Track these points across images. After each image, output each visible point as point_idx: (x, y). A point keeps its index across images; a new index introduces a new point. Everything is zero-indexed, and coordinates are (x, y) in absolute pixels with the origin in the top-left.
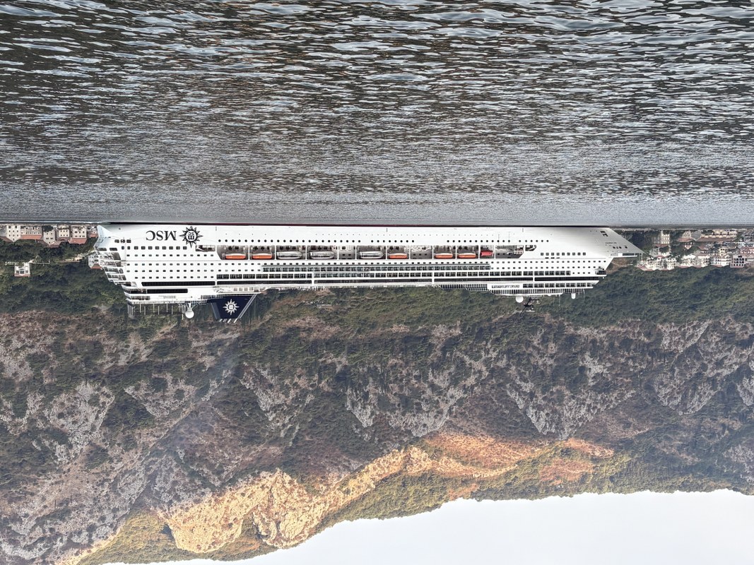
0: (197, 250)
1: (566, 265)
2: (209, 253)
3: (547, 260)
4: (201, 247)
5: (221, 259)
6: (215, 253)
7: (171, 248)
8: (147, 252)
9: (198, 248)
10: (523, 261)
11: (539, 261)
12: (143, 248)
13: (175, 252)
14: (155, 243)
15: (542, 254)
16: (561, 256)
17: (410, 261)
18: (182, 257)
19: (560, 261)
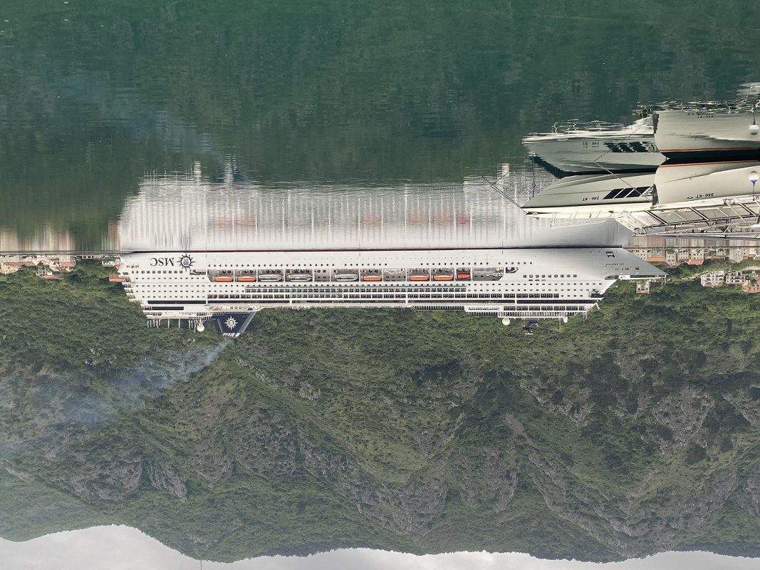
0: (191, 274)
1: (553, 287)
2: (201, 276)
3: (531, 282)
4: (194, 271)
5: (211, 281)
6: (206, 276)
7: (170, 272)
8: (151, 275)
9: (192, 272)
10: (503, 284)
11: (522, 284)
12: (148, 272)
13: (173, 275)
14: (157, 268)
15: (525, 276)
16: (546, 278)
17: (383, 283)
18: (178, 280)
19: (546, 283)
